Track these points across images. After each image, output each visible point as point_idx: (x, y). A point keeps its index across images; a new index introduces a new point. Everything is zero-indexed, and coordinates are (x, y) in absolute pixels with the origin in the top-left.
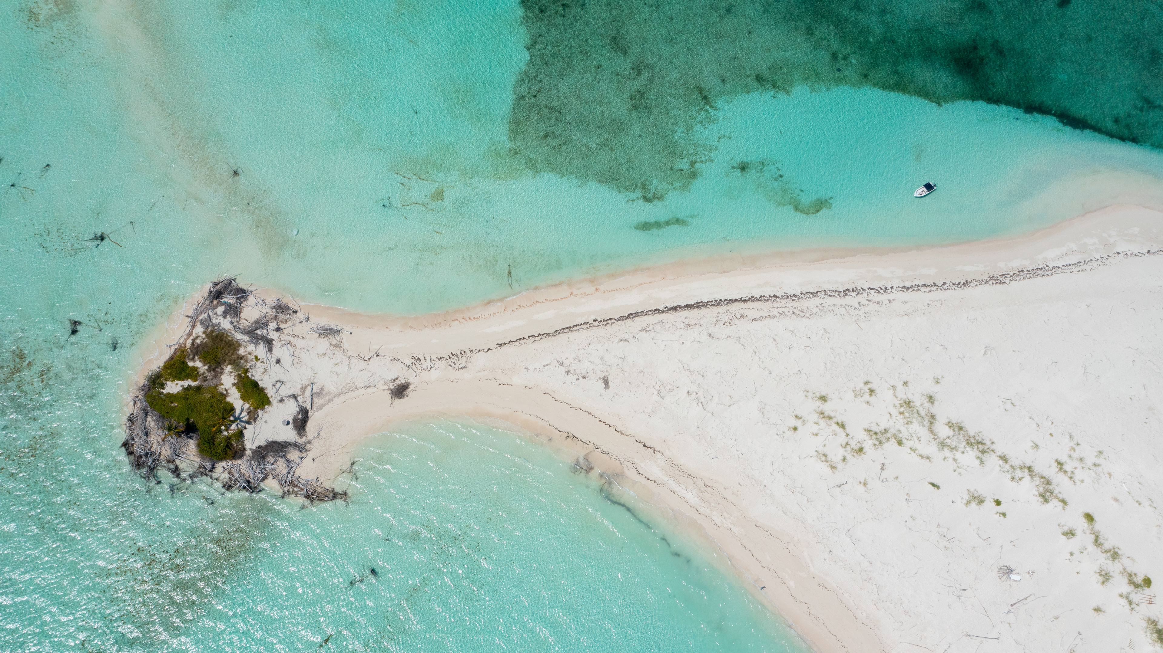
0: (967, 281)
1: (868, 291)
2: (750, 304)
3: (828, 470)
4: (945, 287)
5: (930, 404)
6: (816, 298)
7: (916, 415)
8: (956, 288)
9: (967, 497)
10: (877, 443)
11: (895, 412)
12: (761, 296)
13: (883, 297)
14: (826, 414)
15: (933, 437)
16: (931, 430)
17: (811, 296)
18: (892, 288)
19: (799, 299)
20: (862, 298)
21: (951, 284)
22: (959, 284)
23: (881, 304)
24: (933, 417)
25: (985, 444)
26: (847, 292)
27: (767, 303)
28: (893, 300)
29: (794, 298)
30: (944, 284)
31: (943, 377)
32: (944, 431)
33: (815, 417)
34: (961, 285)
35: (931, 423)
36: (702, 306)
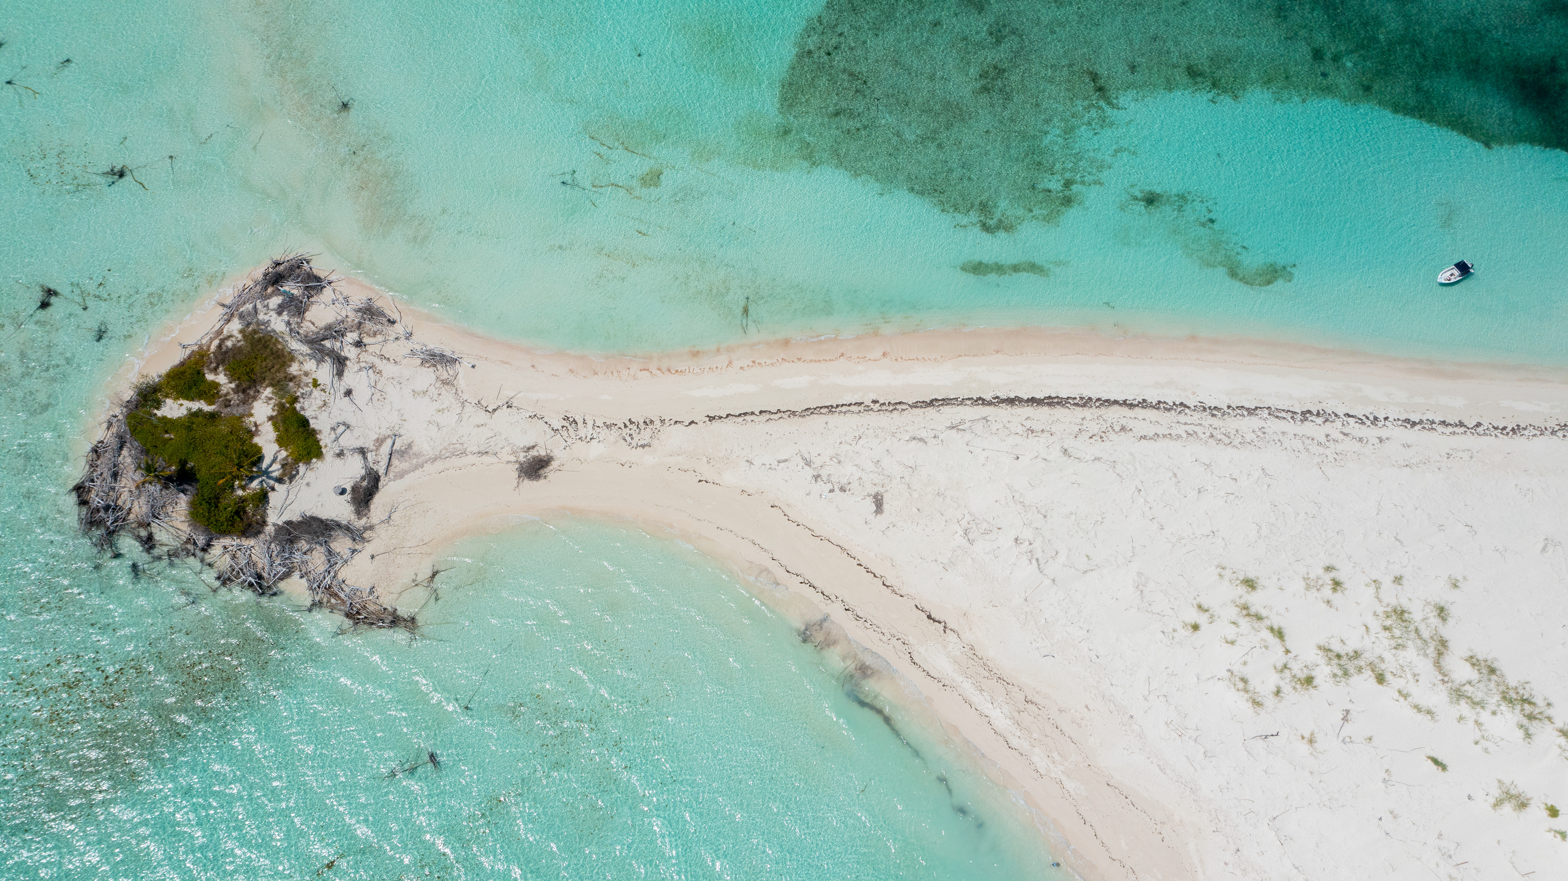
0: (1518, 426)
1: (1345, 419)
2: (1139, 412)
3: (1246, 707)
4: (1480, 430)
5: (1440, 621)
6: (1253, 418)
7: (1413, 635)
8: (1499, 435)
9: (1496, 793)
10: (1340, 673)
11: (1375, 626)
12: (1159, 402)
13: (1370, 432)
14: (1253, 610)
15: (1440, 677)
16: (1438, 665)
17: (1245, 413)
18: (1386, 419)
19: (1223, 415)
20: (1334, 429)
21: (1490, 427)
22: (1504, 428)
23: (1365, 442)
24: (1443, 643)
25: (1534, 704)
26: (1308, 415)
27: (1167, 414)
28: (1387, 439)
29: (1215, 412)
30: (1479, 425)
31: (1465, 578)
32: (1462, 672)
33: (1233, 613)
34: (1508, 430)
35: (1440, 654)
36: (1058, 403)
